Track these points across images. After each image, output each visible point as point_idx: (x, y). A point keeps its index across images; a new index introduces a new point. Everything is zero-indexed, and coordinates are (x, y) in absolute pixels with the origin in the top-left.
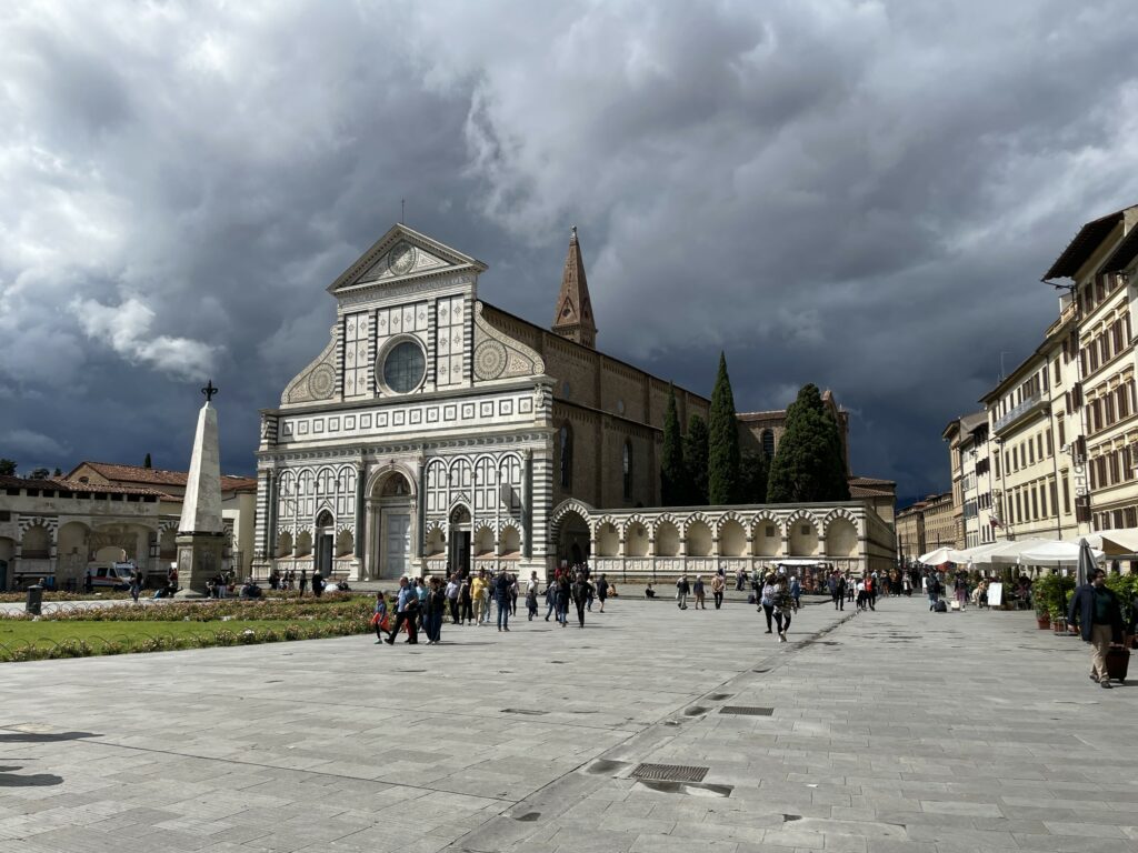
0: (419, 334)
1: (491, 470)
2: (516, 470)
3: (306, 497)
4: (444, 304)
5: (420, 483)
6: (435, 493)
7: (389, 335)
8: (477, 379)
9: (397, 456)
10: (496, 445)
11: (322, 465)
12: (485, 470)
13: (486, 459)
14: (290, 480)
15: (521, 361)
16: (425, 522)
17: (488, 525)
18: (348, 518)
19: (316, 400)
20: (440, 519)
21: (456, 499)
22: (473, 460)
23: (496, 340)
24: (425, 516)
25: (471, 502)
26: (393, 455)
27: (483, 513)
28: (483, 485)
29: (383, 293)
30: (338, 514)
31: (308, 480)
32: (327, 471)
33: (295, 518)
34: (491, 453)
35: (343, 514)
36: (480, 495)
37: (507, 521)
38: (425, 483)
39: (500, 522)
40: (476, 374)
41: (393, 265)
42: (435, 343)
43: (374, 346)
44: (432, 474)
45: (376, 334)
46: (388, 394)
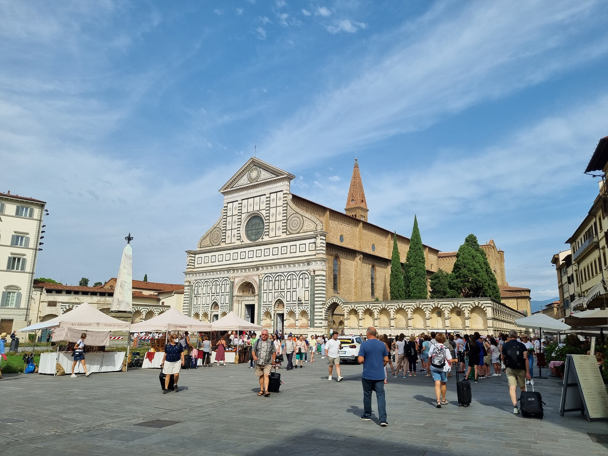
0: (262, 211)
2: (307, 280)
3: (206, 295)
4: (273, 196)
5: (260, 288)
6: (267, 293)
7: (247, 212)
8: (289, 233)
9: (249, 273)
10: (297, 268)
11: (214, 279)
12: (292, 281)
13: (292, 275)
14: (199, 287)
15: (310, 224)
16: (262, 308)
17: (293, 310)
18: (225, 306)
19: (213, 246)
20: (269, 307)
21: (277, 296)
22: (286, 275)
23: (298, 213)
24: (262, 305)
25: (284, 298)
26: (248, 273)
27: (290, 304)
28: (290, 289)
29: (245, 192)
30: (221, 304)
31: (208, 286)
32: (216, 281)
33: (201, 306)
34: (294, 272)
35: (224, 304)
36: (289, 293)
37: (302, 307)
38: (262, 288)
39: (298, 308)
40: (288, 231)
41: (250, 178)
42: (269, 216)
43: (240, 218)
44: (266, 283)
45: (241, 212)
46: (245, 242)
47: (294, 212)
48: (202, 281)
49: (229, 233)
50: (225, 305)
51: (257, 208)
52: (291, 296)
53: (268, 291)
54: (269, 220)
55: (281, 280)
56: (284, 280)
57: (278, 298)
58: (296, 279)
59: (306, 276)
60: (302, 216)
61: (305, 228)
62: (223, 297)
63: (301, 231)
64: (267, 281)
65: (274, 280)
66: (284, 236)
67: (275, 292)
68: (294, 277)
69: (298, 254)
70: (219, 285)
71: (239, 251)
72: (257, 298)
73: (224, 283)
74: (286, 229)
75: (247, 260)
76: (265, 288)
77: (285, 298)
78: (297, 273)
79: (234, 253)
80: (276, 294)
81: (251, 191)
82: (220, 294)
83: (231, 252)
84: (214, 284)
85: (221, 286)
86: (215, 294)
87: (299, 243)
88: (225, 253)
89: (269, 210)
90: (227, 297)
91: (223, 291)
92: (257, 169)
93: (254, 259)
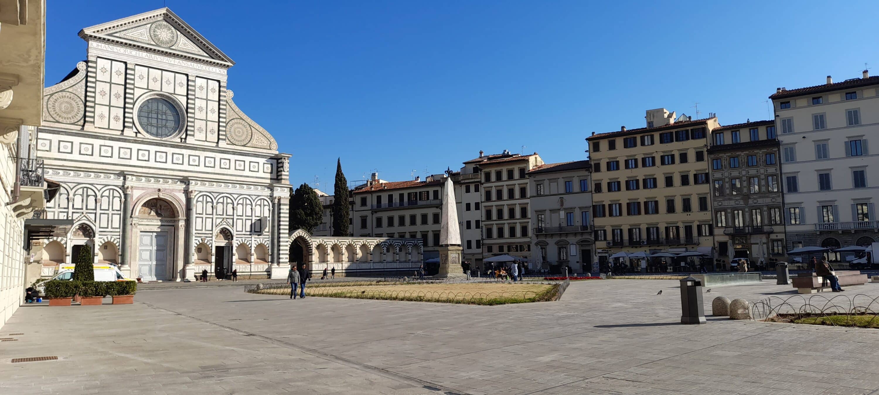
1: (249, 207)
4: (200, 82)
5: (189, 209)
6: (202, 218)
7: (148, 89)
8: (229, 142)
9: (166, 186)
10: (253, 191)
11: (79, 184)
12: (244, 206)
13: (245, 199)
15: (262, 139)
16: (194, 238)
17: (245, 243)
18: (111, 232)
19: (58, 122)
20: (207, 237)
21: (221, 224)
22: (235, 198)
23: (244, 120)
24: (194, 234)
25: (233, 226)
26: (161, 185)
27: (242, 235)
28: (242, 216)
29: (144, 54)
30: (100, 228)
31: (61, 194)
32: (85, 189)
34: (249, 195)
35: (107, 228)
36: (240, 222)
37: (260, 240)
38: (194, 210)
39: (255, 240)
40: (228, 139)
41: (155, 36)
42: (194, 109)
43: (133, 94)
44: (200, 204)
45: (133, 84)
46: (144, 135)
47: (237, 116)
49: (101, 110)
50: (110, 229)
51: (168, 89)
52: (244, 225)
53: (204, 216)
54: (194, 113)
55: (227, 203)
56: (233, 204)
57: (222, 227)
58: (252, 205)
59: (266, 203)
60: (250, 125)
61: (254, 142)
62: (104, 217)
63: (248, 145)
64: (202, 202)
65: (215, 202)
66: (223, 144)
67: (216, 218)
68: (248, 202)
69: (247, 173)
70: (96, 196)
71: (135, 147)
72: (182, 224)
73: (106, 193)
74: (225, 135)
75: (152, 163)
76: (199, 211)
77: (235, 226)
78: (254, 197)
79: (122, 148)
80: (219, 221)
81: (159, 58)
82: (99, 211)
83: (116, 145)
84: (80, 192)
85: (99, 197)
86: (84, 210)
87: (247, 159)
88: (97, 142)
89: (194, 100)
90: (116, 218)
91: (105, 206)
92: (170, 29)
93: (169, 165)
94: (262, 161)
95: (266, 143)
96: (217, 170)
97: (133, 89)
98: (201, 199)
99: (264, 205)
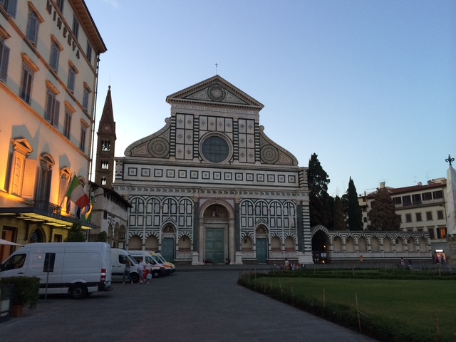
0: (228, 134)
1: (279, 209)
2: (292, 209)
3: (153, 214)
4: (241, 122)
5: (236, 211)
7: (207, 130)
8: (263, 162)
9: (221, 196)
10: (281, 197)
11: (166, 196)
12: (276, 208)
13: (275, 203)
14: (139, 204)
15: (286, 158)
16: (241, 232)
17: (278, 236)
19: (154, 157)
20: (250, 231)
21: (259, 222)
22: (269, 202)
23: (273, 146)
24: (241, 229)
26: (217, 195)
27: (275, 229)
28: (274, 215)
29: (205, 108)
30: (179, 226)
31: (155, 204)
32: (170, 200)
33: (145, 227)
34: (279, 200)
36: (273, 220)
37: (289, 234)
38: (240, 212)
39: (285, 234)
40: (262, 160)
41: (211, 95)
42: (238, 141)
43: (198, 135)
44: (244, 207)
45: (198, 128)
46: (206, 162)
47: (268, 143)
48: (146, 197)
49: (179, 147)
50: (185, 227)
51: (220, 129)
52: (276, 222)
53: (247, 216)
54: (238, 144)
55: (263, 206)
56: (267, 207)
57: (260, 224)
58: (281, 207)
59: (291, 205)
60: (277, 149)
61: (281, 161)
62: (182, 218)
63: (277, 163)
64: (245, 206)
65: (254, 206)
66: (258, 164)
67: (256, 217)
68: (278, 205)
69: (276, 183)
70: (176, 204)
71: (200, 170)
72: (232, 222)
73: (183, 202)
74: (260, 157)
75: (211, 181)
76: (244, 213)
77: (269, 223)
78: (282, 201)
80: (257, 219)
81: (214, 109)
82: (178, 215)
83: (189, 169)
84: (167, 202)
85: (178, 205)
86: (169, 214)
87: (276, 173)
88: (177, 169)
89: (238, 135)
90: (189, 219)
91: (182, 211)
92: (220, 89)
93: (223, 181)
94: (287, 174)
95: (289, 161)
96: (255, 183)
97: (198, 132)
98: (244, 204)
99: (290, 207)
